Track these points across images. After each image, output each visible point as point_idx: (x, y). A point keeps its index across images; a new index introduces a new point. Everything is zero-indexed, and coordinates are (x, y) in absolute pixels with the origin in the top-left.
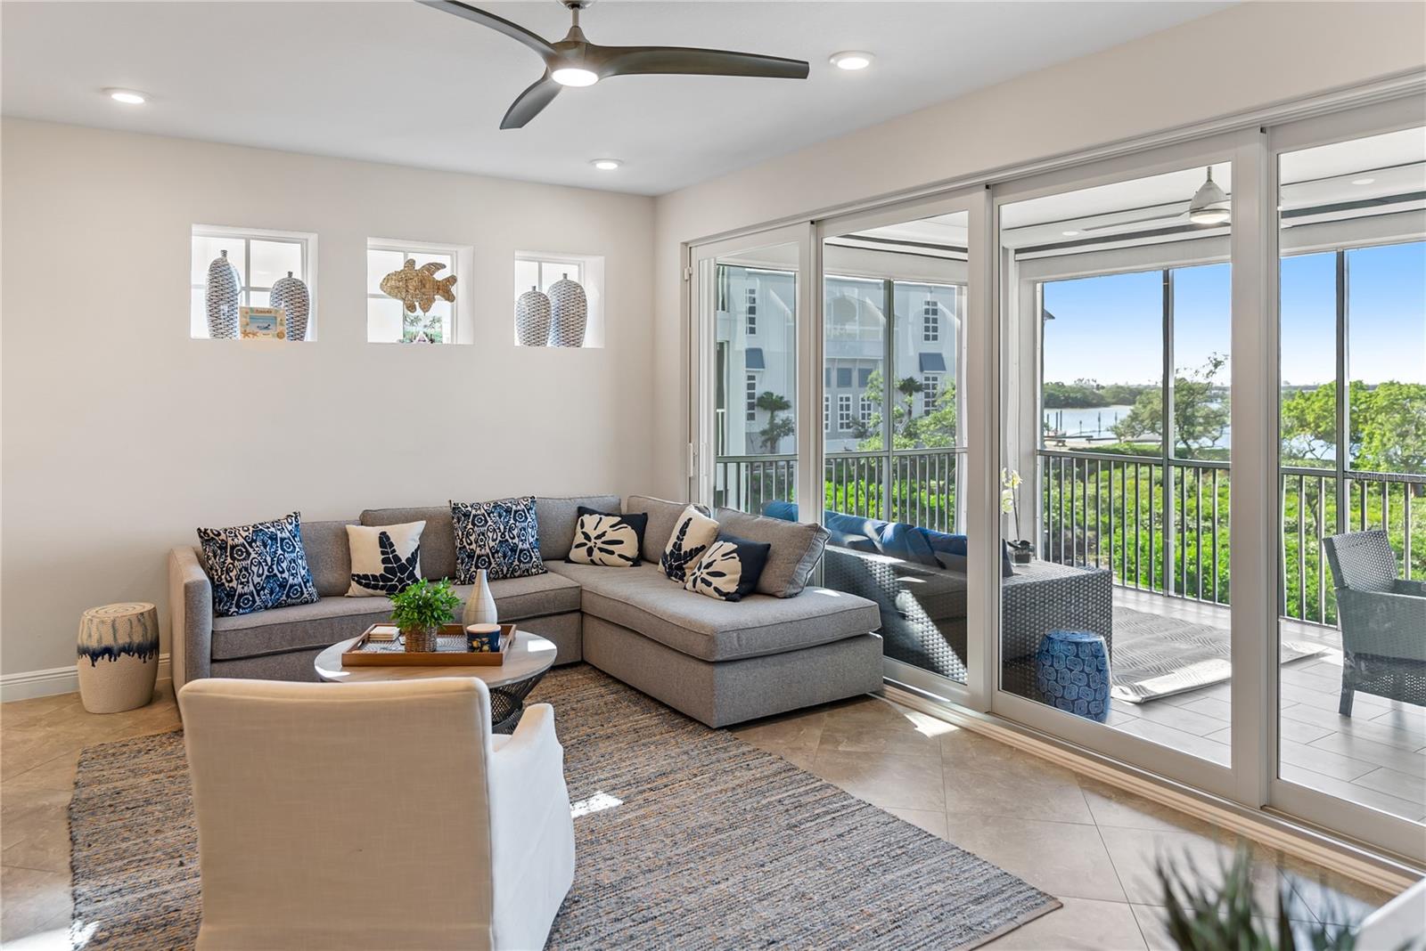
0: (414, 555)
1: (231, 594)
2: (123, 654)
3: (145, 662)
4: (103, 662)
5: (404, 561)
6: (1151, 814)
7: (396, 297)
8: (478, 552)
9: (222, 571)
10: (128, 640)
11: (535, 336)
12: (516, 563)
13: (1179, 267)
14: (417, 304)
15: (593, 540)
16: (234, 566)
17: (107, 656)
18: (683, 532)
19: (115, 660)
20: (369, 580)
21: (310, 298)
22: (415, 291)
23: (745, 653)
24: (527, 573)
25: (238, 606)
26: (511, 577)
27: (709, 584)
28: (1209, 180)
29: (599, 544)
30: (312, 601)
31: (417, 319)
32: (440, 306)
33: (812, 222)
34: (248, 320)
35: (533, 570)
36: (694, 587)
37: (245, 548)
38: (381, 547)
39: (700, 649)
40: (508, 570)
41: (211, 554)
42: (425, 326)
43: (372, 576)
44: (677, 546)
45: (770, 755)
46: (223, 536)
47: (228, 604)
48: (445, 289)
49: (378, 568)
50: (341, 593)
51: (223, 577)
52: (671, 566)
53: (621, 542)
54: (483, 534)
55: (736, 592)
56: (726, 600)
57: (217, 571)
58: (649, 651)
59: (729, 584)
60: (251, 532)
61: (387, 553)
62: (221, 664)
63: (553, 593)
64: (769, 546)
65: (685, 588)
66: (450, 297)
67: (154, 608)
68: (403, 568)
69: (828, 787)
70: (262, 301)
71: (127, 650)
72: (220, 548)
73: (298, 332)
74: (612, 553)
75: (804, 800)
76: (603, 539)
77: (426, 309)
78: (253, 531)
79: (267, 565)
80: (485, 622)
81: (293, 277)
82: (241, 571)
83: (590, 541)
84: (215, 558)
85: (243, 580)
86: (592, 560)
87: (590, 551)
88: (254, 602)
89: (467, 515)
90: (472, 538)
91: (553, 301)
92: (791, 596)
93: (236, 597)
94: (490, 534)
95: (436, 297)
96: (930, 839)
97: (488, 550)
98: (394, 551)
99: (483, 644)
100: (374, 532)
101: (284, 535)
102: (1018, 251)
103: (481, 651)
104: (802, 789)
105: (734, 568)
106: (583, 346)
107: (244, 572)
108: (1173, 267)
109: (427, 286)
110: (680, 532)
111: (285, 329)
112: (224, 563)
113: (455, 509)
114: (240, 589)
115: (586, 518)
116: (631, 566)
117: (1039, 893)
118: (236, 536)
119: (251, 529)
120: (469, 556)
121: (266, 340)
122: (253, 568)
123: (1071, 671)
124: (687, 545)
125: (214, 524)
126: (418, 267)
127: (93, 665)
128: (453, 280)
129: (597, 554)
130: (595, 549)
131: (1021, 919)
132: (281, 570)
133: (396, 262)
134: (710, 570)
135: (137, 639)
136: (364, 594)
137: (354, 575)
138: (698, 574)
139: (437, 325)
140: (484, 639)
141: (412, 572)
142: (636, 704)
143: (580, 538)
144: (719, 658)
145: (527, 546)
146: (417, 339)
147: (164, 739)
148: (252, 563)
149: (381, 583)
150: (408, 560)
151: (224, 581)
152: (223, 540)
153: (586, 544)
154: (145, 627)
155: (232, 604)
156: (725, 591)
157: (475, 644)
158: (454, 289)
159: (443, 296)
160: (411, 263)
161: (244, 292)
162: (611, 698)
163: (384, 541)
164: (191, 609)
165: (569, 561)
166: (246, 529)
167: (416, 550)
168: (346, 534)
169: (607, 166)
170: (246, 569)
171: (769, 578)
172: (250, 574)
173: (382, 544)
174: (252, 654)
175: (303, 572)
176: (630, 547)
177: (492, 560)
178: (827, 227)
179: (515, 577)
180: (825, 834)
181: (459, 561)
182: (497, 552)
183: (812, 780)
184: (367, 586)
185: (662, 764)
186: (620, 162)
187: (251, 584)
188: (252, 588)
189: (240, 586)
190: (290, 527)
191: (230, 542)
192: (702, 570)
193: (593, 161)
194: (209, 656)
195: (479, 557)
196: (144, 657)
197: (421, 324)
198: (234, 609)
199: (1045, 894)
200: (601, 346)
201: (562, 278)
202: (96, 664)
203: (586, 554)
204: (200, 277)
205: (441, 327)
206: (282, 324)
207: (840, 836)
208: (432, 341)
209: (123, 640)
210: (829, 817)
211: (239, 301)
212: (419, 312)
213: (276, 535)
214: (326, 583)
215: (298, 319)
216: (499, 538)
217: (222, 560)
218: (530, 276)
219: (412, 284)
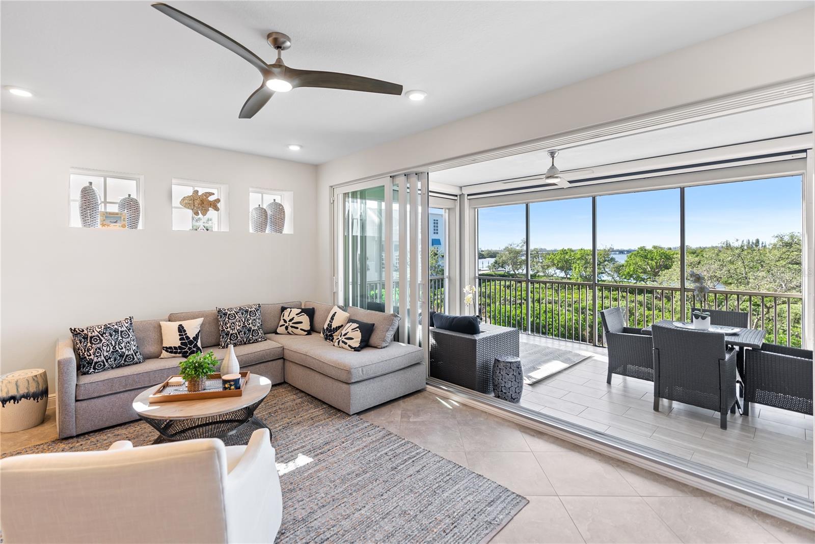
0: (197, 336)
1: (90, 363)
2: (23, 399)
3: (38, 402)
4: (10, 405)
5: (191, 339)
6: (553, 443)
7: (188, 208)
8: (231, 332)
9: (85, 350)
10: (26, 391)
11: (261, 226)
12: (251, 336)
13: (532, 202)
14: (199, 212)
15: (288, 323)
16: (92, 348)
17: (12, 401)
18: (332, 318)
19: (18, 403)
20: (172, 349)
21: (141, 207)
22: (198, 205)
23: (365, 377)
24: (256, 341)
25: (94, 368)
26: (248, 343)
27: (346, 343)
28: (553, 165)
29: (291, 324)
30: (140, 362)
31: (199, 219)
32: (211, 212)
33: (391, 177)
34: (105, 218)
35: (259, 340)
36: (339, 345)
37: (99, 337)
38: (179, 332)
39: (343, 377)
40: (247, 340)
41: (78, 342)
42: (204, 223)
43: (174, 347)
44: (330, 325)
45: (378, 427)
46: (85, 332)
47: (89, 368)
48: (214, 205)
49: (177, 343)
50: (157, 356)
51: (85, 353)
52: (327, 335)
53: (301, 323)
54: (234, 323)
55: (359, 347)
56: (355, 351)
57: (82, 350)
58: (318, 377)
59: (356, 343)
60: (103, 328)
61: (182, 335)
62: (82, 402)
63: (269, 351)
64: (374, 324)
65: (334, 345)
66: (217, 209)
67: (45, 372)
68: (191, 342)
69: (408, 442)
70: (114, 209)
71: (26, 396)
72: (84, 338)
73: (134, 225)
74: (297, 328)
75: (398, 451)
76: (293, 321)
77: (204, 214)
78: (104, 328)
79: (112, 345)
80: (232, 373)
81: (131, 197)
82: (96, 350)
83: (286, 323)
84: (81, 344)
85: (97, 355)
86: (288, 332)
87: (287, 328)
88: (104, 365)
89: (225, 314)
90: (228, 325)
91: (269, 213)
92: (384, 348)
93: (93, 364)
94: (237, 323)
95: (210, 209)
96: (461, 468)
97: (236, 331)
98: (186, 334)
99: (231, 385)
100: (176, 325)
101: (123, 329)
102: (468, 195)
103: (230, 389)
104: (396, 446)
105: (357, 336)
106: (283, 233)
107: (98, 350)
108: (530, 202)
109: (205, 203)
110: (331, 319)
111: (126, 223)
112: (86, 346)
113: (219, 311)
114: (95, 360)
115: (285, 312)
116: (307, 335)
117: (517, 495)
118: (93, 331)
119: (103, 327)
120: (226, 334)
121: (115, 228)
122: (104, 348)
123: (508, 375)
124: (334, 325)
125: (80, 325)
126: (200, 194)
127: (3, 406)
128: (218, 201)
129: (290, 329)
130: (289, 327)
131: (513, 513)
132: (121, 347)
133: (189, 192)
134: (346, 336)
135: (33, 389)
136: (170, 356)
137: (164, 347)
138: (340, 338)
139: (210, 222)
140: (231, 383)
141: (196, 344)
142: (311, 404)
143: (282, 322)
144: (353, 381)
145: (256, 328)
146: (200, 228)
147: (45, 447)
148: (103, 345)
149: (179, 351)
150: (194, 338)
151: (86, 356)
152: (85, 334)
153: (284, 325)
154: (38, 383)
155: (91, 368)
156: (354, 346)
157: (227, 386)
158: (219, 205)
159: (213, 208)
160: (197, 192)
161: (103, 204)
162: (299, 401)
163: (181, 329)
164: (62, 374)
165: (277, 333)
166: (99, 327)
167: (198, 333)
168: (160, 326)
169: (294, 148)
170: (99, 349)
171: (374, 339)
172: (101, 351)
173: (180, 331)
174: (101, 395)
175: (134, 348)
176: (306, 325)
177: (238, 336)
179: (250, 343)
180: (411, 472)
181: (221, 337)
182: (241, 331)
183: (400, 440)
184: (171, 352)
185: (326, 437)
186: (301, 146)
187: (102, 356)
188: (103, 358)
189: (96, 358)
190: (126, 325)
191: (90, 335)
192: (342, 337)
193: (288, 145)
194: (74, 399)
195: (232, 334)
196: (37, 399)
197: (202, 221)
198: (92, 370)
199: (520, 496)
200: (292, 233)
201: (273, 201)
202: (5, 406)
203: (285, 329)
204: (76, 196)
205: (212, 223)
206: (124, 221)
207: (418, 471)
208: (207, 230)
209: (23, 391)
210: (411, 461)
211: (100, 208)
212: (200, 216)
213: (118, 330)
214: (148, 353)
215: (133, 218)
216: (242, 325)
217: (85, 344)
218: (257, 200)
219: (197, 202)
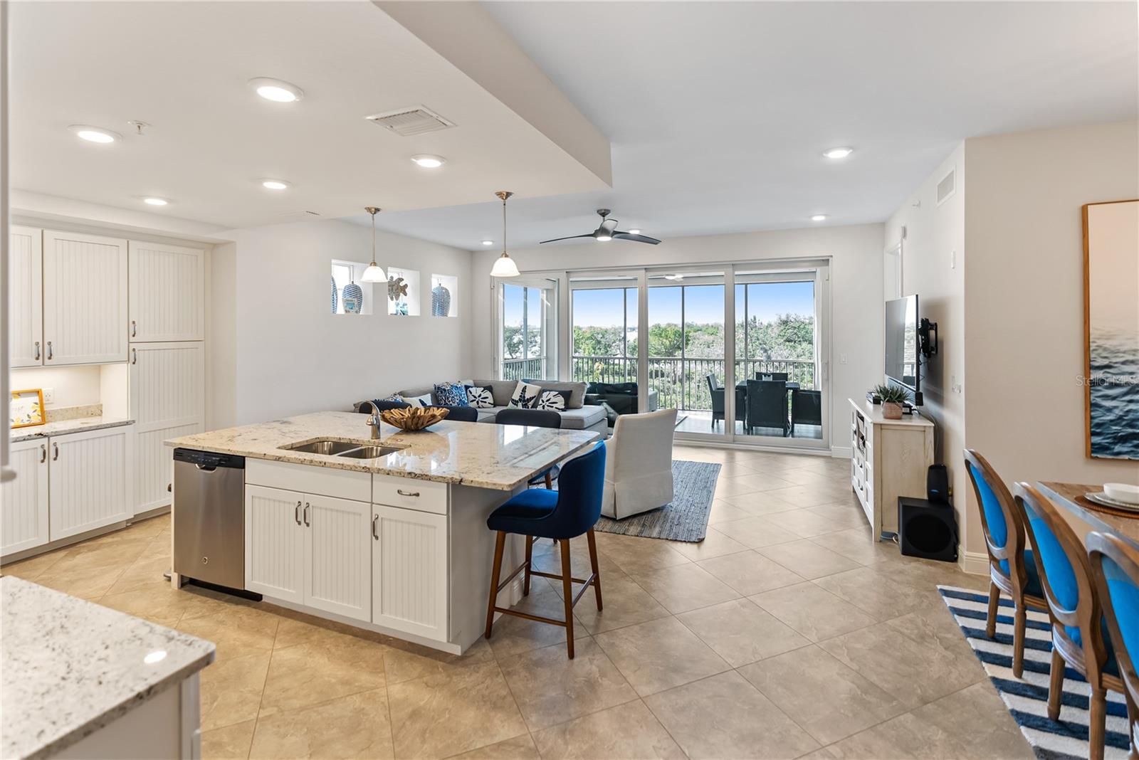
14: (394, 297)
15: (477, 398)
18: (524, 390)
21: (363, 294)
22: (395, 291)
27: (552, 407)
29: (480, 400)
33: (567, 272)
44: (522, 397)
48: (404, 290)
52: (521, 404)
53: (487, 398)
54: (453, 398)
55: (565, 408)
56: (562, 411)
64: (571, 391)
66: (405, 294)
74: (485, 402)
76: (481, 397)
77: (397, 299)
81: (354, 283)
87: (478, 402)
89: (445, 390)
91: (437, 296)
92: (581, 407)
95: (400, 293)
100: (417, 399)
105: (560, 400)
106: (449, 316)
109: (399, 288)
113: (437, 388)
115: (470, 389)
116: (494, 407)
124: (527, 396)
126: (393, 280)
128: (406, 286)
130: (480, 402)
134: (550, 402)
138: (544, 404)
139: (405, 307)
156: (561, 408)
158: (407, 290)
159: (403, 293)
160: (392, 278)
163: (422, 403)
171: (573, 402)
176: (491, 399)
178: (572, 275)
186: (493, 242)
192: (546, 402)
193: (483, 241)
200: (456, 316)
201: (440, 285)
206: (356, 307)
208: (404, 314)
218: (436, 281)
219: (395, 288)
